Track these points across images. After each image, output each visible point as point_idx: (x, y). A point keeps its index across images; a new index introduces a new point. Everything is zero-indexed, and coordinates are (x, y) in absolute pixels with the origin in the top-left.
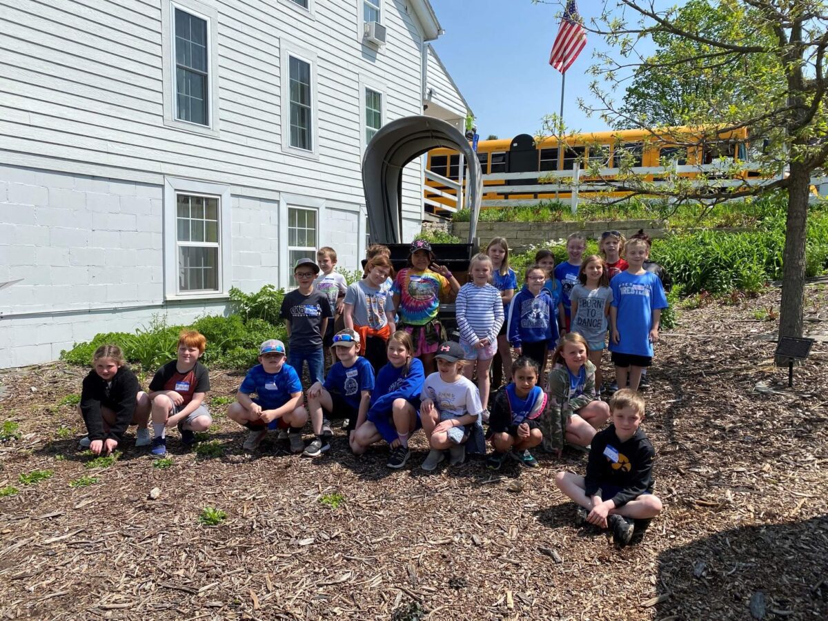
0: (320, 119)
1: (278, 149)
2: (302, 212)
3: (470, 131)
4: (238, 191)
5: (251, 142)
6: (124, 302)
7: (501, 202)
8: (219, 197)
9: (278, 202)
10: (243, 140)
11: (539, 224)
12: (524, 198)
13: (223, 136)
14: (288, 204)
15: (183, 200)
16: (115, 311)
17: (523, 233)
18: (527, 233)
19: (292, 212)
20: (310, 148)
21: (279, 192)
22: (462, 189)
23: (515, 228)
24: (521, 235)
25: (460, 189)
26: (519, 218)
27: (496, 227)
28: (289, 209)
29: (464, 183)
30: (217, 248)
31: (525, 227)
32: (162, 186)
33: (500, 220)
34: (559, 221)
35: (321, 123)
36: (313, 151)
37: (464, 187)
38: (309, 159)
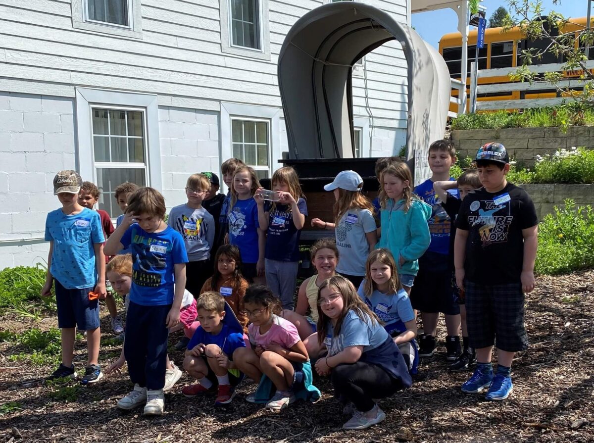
0: (270, 10)
1: (216, 49)
2: (250, 125)
3: (477, 15)
4: (167, 101)
5: (182, 43)
6: (33, 232)
7: (514, 103)
8: (144, 110)
9: (218, 113)
10: (172, 41)
11: (555, 129)
12: (543, 97)
13: (146, 37)
14: (231, 115)
15: (99, 114)
16: (22, 243)
17: (536, 141)
18: (541, 141)
19: (236, 125)
20: (258, 47)
21: (219, 101)
22: (465, 88)
23: (526, 135)
24: (533, 144)
25: (463, 88)
26: (533, 123)
27: (503, 135)
28: (233, 121)
29: (468, 81)
30: (144, 169)
31: (538, 134)
32: (74, 100)
33: (508, 126)
34: (581, 124)
35: (273, 16)
36: (262, 50)
37: (468, 87)
38: (257, 60)
